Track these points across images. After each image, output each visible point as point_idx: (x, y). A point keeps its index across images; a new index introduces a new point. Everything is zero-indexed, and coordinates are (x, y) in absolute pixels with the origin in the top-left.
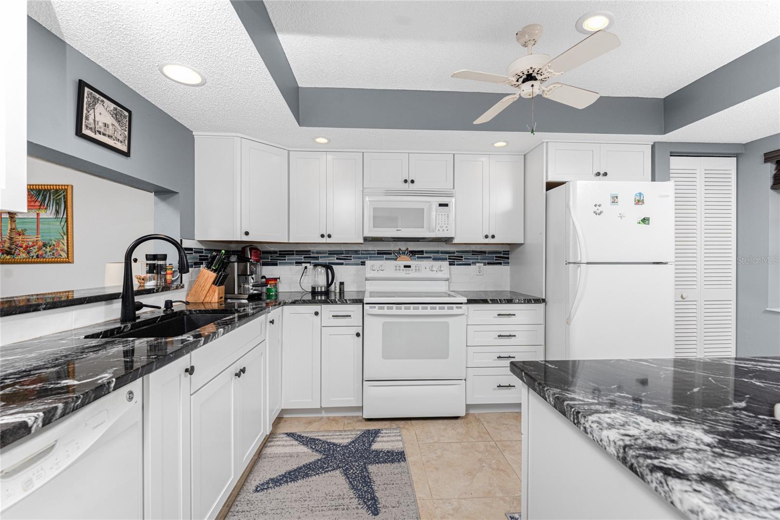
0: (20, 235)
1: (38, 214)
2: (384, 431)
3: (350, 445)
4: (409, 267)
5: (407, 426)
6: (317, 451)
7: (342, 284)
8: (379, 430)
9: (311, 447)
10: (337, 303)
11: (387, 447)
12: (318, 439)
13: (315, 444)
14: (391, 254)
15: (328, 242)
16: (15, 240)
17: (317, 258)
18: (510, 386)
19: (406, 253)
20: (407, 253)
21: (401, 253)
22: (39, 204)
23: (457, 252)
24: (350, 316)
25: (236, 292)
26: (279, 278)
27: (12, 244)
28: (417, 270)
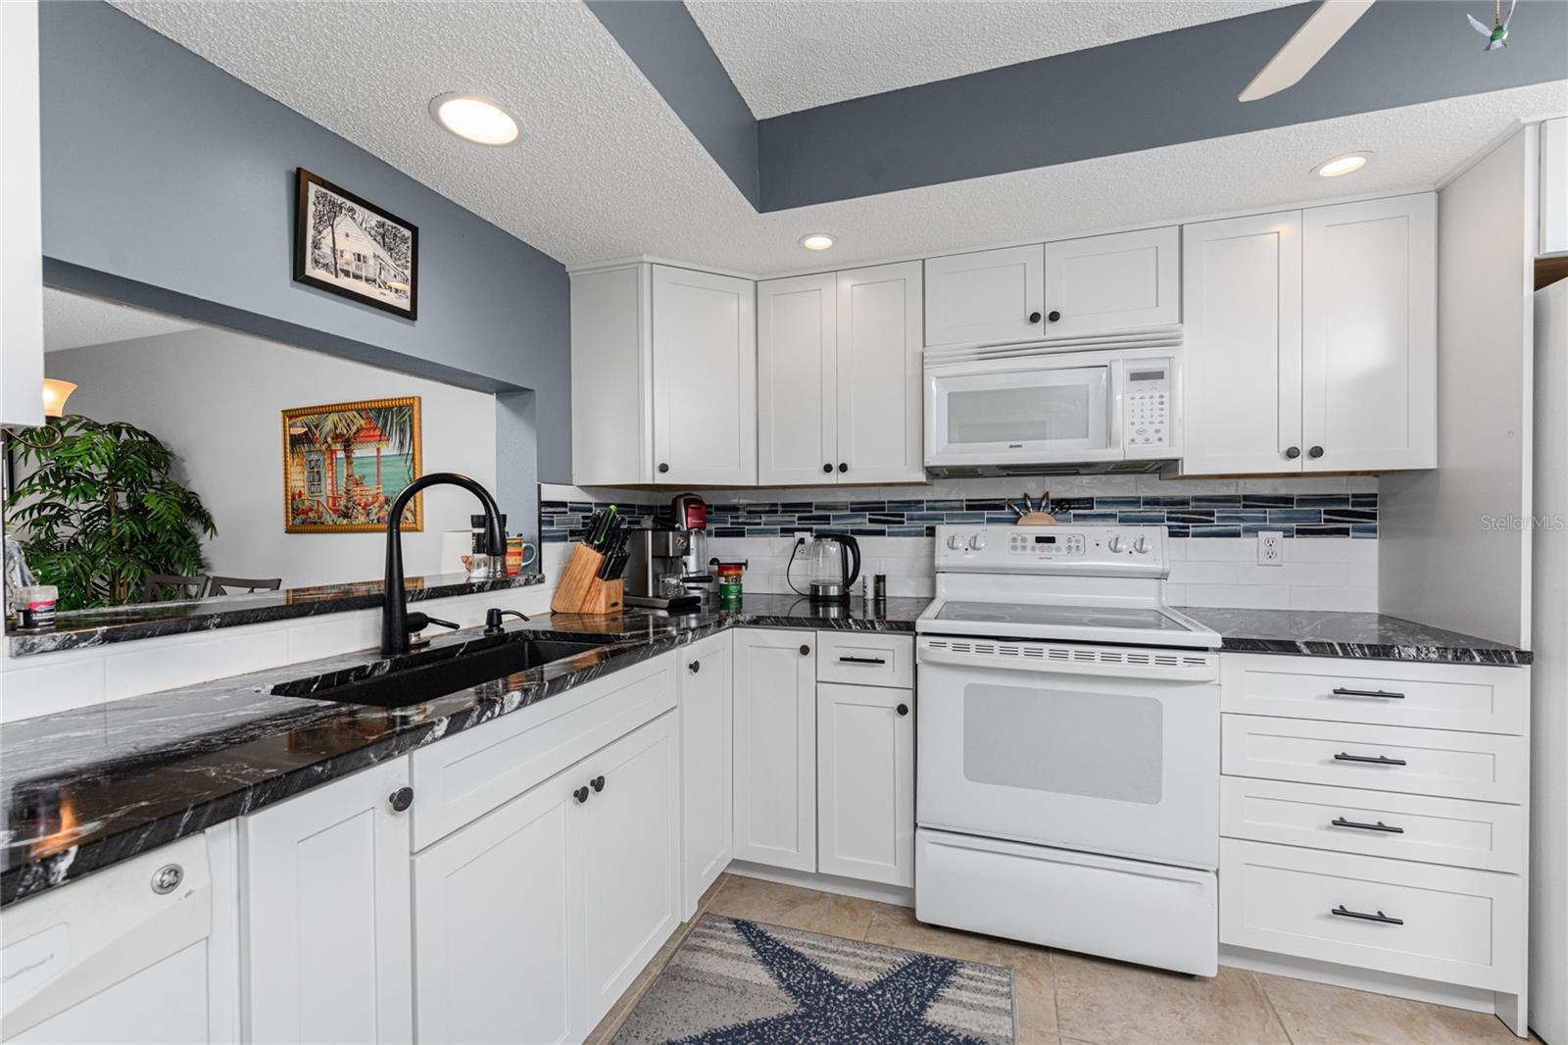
0: (357, 485)
1: (378, 449)
2: (967, 971)
3: (871, 991)
4: (1052, 540)
5: (1032, 969)
6: (789, 988)
7: (880, 579)
8: (955, 962)
9: (780, 975)
10: (851, 628)
11: (967, 1026)
12: (799, 955)
13: (790, 968)
14: (1003, 508)
15: (840, 482)
16: (352, 493)
17: (826, 518)
18: (1381, 918)
19: (1044, 504)
20: (1046, 507)
21: (1029, 504)
22: (379, 433)
23: (1197, 499)
24: (883, 662)
25: (650, 594)
26: (746, 564)
27: (348, 501)
28: (1074, 549)
